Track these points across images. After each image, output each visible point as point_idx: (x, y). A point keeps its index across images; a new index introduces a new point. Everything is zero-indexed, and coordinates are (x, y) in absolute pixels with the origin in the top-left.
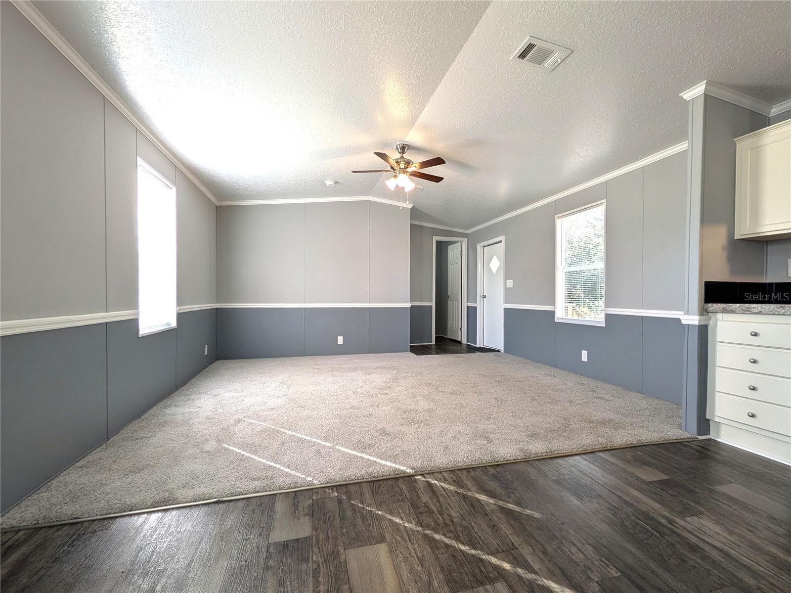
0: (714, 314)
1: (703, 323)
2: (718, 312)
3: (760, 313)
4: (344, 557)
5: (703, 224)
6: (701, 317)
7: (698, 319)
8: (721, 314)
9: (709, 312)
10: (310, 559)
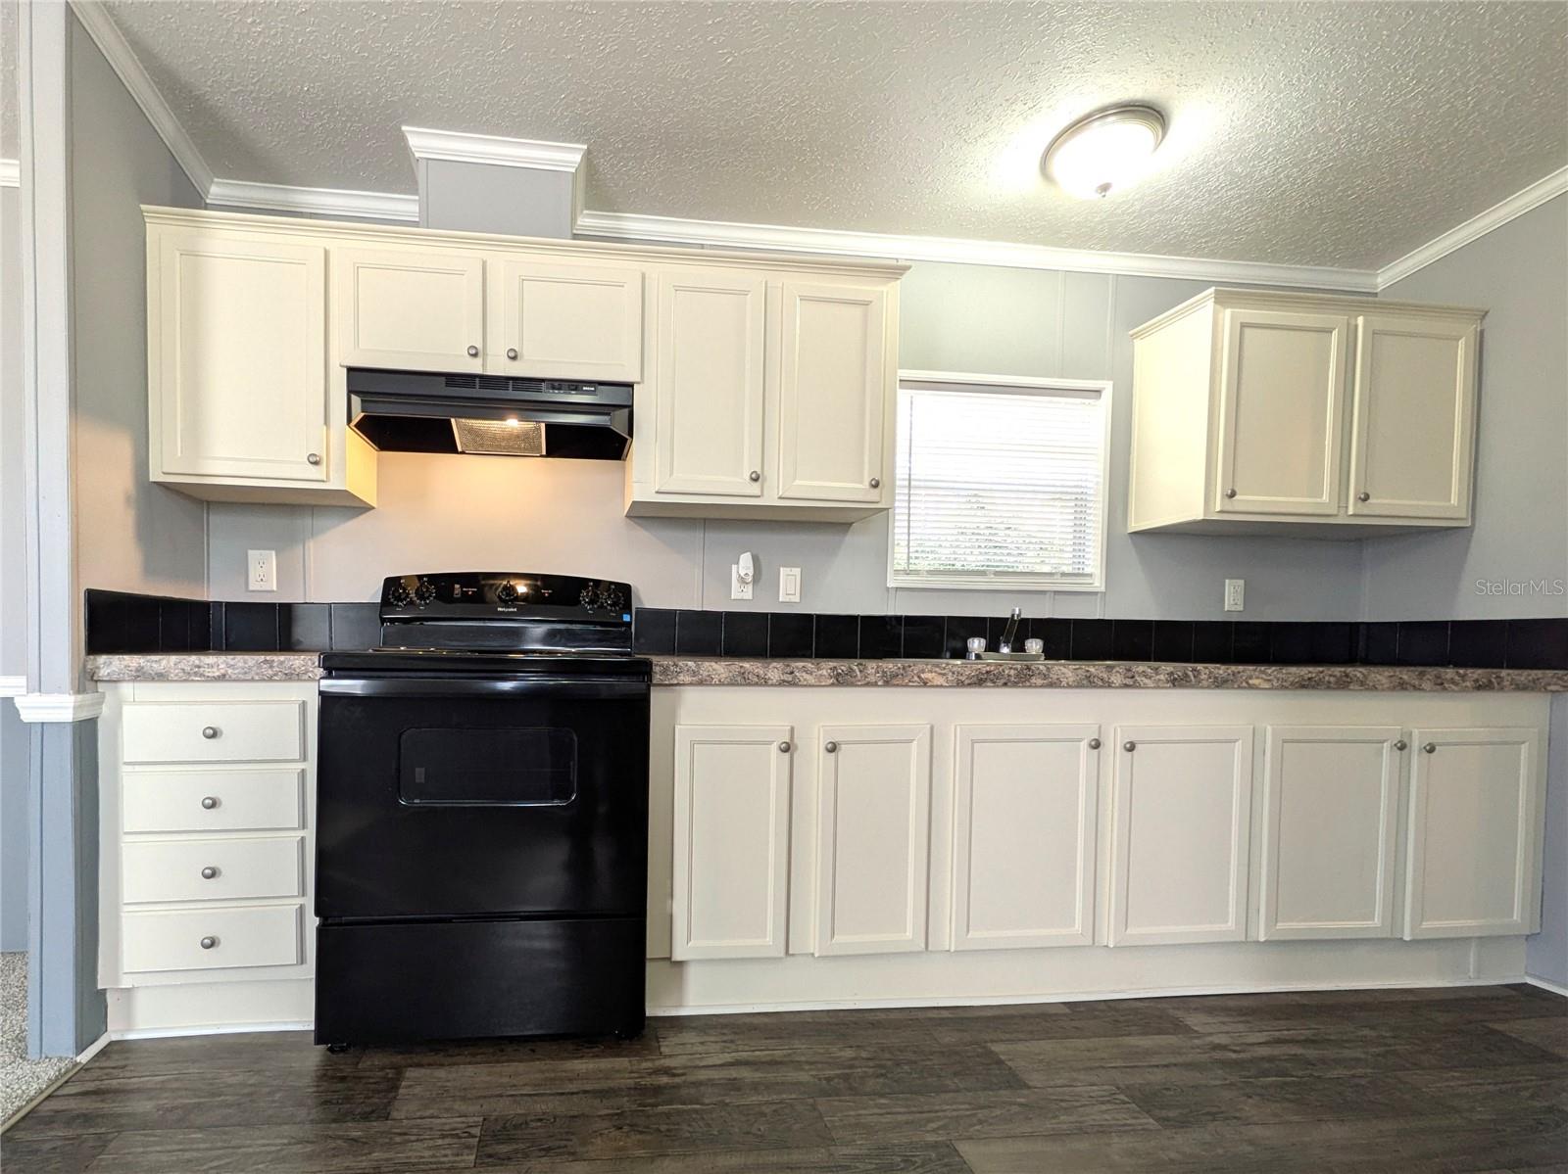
0: (113, 684)
1: (84, 715)
2: (124, 681)
3: (223, 678)
5: (76, 418)
6: (80, 697)
7: (72, 705)
8: (131, 685)
9: (96, 681)
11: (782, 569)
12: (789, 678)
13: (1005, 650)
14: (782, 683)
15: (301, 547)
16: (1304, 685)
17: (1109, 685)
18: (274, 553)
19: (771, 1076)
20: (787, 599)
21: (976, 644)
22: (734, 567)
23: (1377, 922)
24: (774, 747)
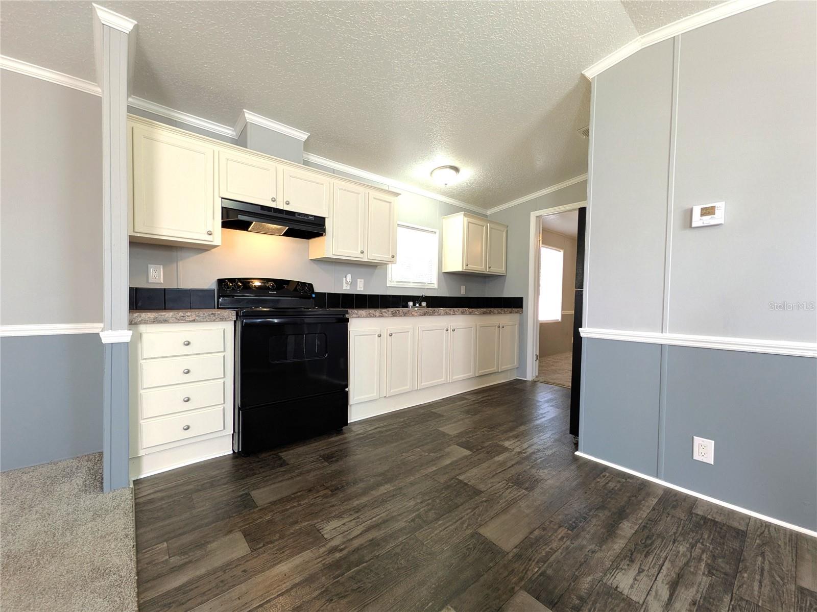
0: (137, 325)
3: (194, 321)
4: (514, 550)
6: (131, 331)
10: (540, 572)
11: (358, 280)
12: (381, 315)
13: (417, 305)
14: (380, 316)
15: (175, 265)
16: (484, 313)
17: (450, 314)
18: (161, 267)
19: (388, 428)
20: (360, 289)
21: (411, 304)
22: (344, 279)
23: (495, 368)
24: (377, 335)
